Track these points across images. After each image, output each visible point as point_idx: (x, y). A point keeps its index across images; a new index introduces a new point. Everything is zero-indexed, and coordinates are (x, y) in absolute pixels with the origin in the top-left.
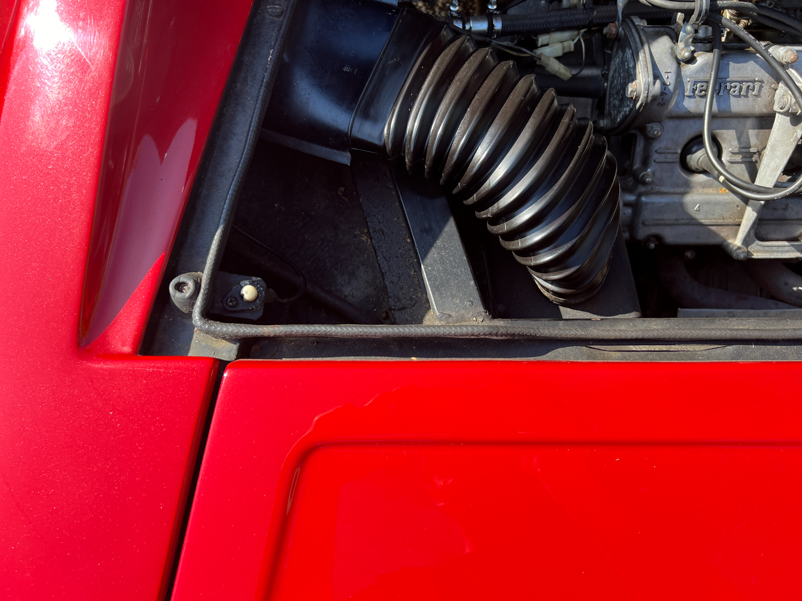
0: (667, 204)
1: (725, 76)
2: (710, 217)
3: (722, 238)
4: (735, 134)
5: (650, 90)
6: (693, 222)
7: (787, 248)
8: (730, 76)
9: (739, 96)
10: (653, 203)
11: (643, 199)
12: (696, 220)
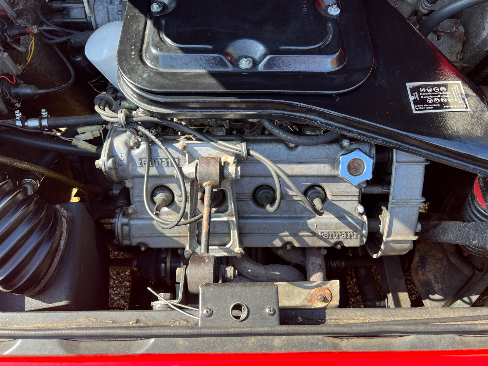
0: (144, 225)
1: (157, 156)
2: (172, 232)
3: (182, 244)
4: (177, 186)
5: (106, 164)
6: (162, 235)
7: (218, 250)
8: (160, 156)
9: (168, 166)
10: (136, 225)
11: (132, 222)
12: (164, 234)
